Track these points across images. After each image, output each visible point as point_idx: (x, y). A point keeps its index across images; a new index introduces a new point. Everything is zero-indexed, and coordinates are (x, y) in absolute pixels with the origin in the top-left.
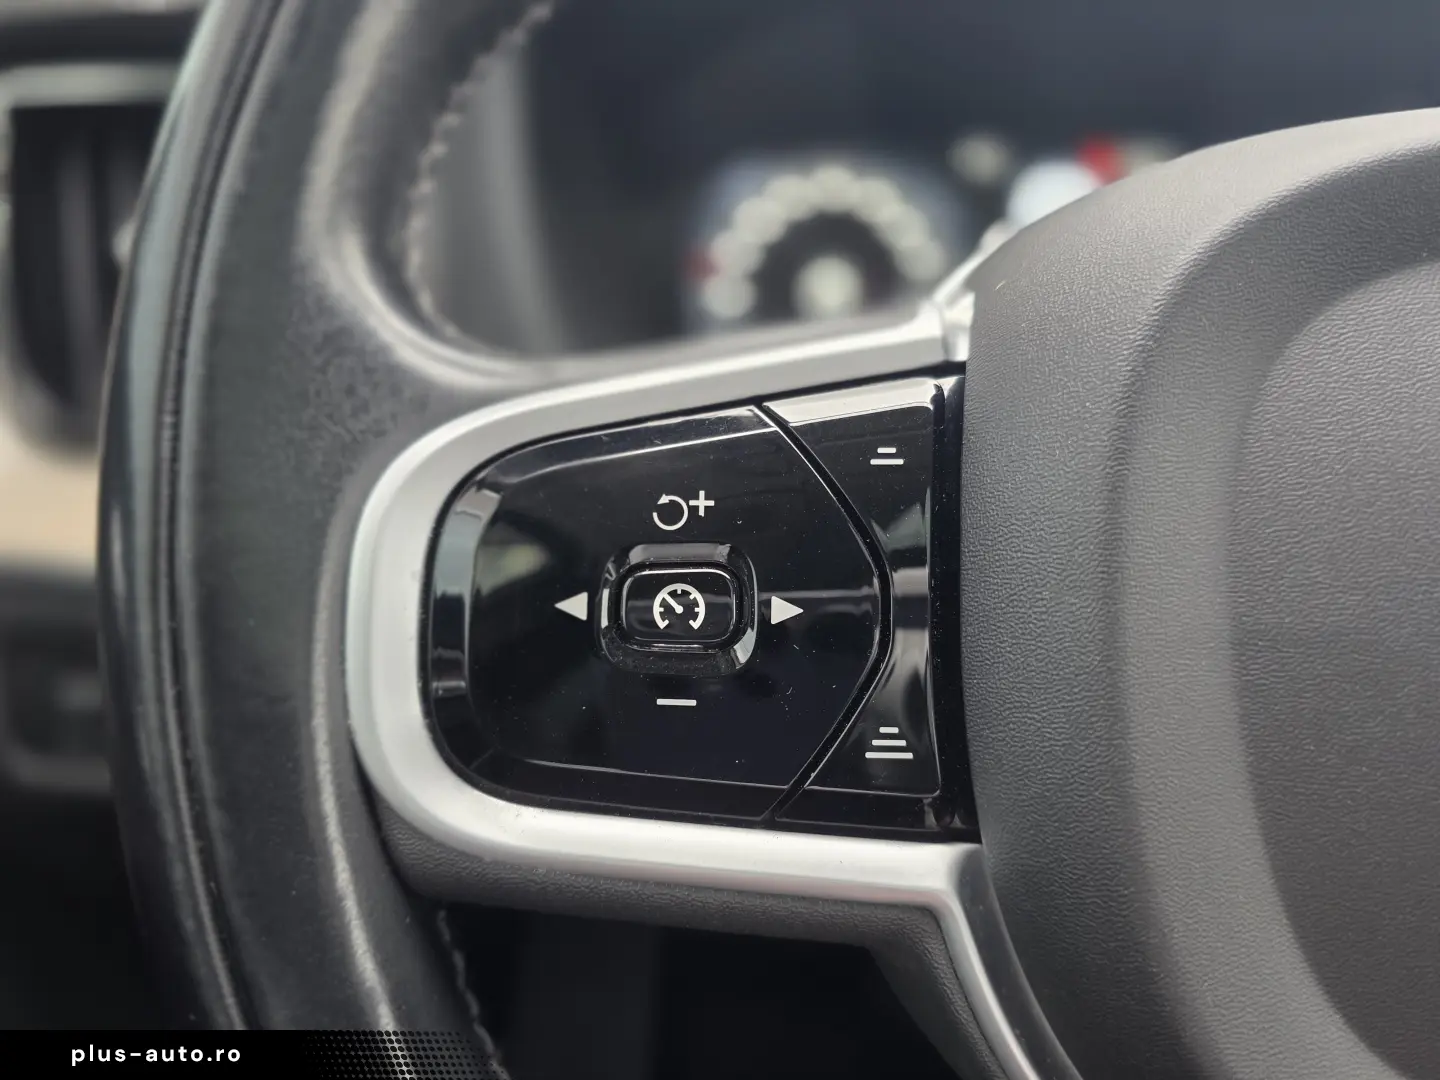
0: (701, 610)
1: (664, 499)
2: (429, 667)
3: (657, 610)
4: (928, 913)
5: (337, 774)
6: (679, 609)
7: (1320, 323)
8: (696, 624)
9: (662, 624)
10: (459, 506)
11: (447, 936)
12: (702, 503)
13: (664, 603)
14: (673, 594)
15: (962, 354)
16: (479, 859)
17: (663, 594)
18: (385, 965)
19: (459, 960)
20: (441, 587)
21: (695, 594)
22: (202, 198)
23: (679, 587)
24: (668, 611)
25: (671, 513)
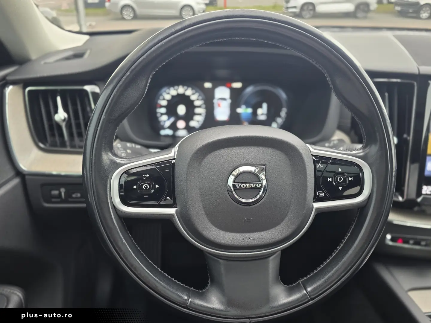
0: (148, 187)
1: (144, 175)
2: (120, 192)
3: (144, 187)
4: (172, 215)
5: (111, 204)
6: (146, 187)
7: (209, 156)
8: (148, 188)
9: (144, 188)
10: (122, 176)
11: (123, 221)
12: (148, 175)
13: (144, 186)
14: (145, 185)
15: (175, 157)
16: (127, 213)
17: (144, 185)
18: (118, 224)
19: (125, 224)
20: (121, 183)
21: (148, 185)
22: (93, 144)
23: (146, 185)
24: (145, 187)
25: (145, 177)
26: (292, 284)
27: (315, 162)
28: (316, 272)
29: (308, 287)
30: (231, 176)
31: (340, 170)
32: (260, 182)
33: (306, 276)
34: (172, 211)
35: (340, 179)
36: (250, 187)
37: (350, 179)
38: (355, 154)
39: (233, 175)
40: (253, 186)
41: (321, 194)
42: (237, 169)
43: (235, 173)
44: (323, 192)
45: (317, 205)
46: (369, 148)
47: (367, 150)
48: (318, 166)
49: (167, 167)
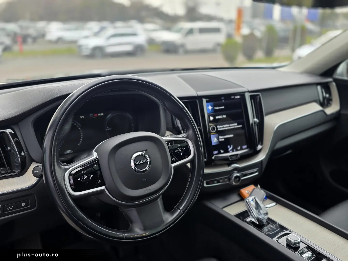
0: (87, 177)
3: (84, 178)
12: (85, 171)
15: (98, 157)
17: (84, 177)
24: (85, 178)
25: (83, 172)
26: (171, 211)
27: (168, 144)
28: (182, 198)
29: (180, 208)
30: (131, 161)
31: (179, 146)
32: (146, 159)
33: (177, 204)
34: (103, 188)
35: (180, 150)
36: (143, 162)
37: (184, 148)
38: (183, 136)
39: (132, 160)
40: (144, 162)
41: (174, 159)
42: (133, 157)
43: (133, 158)
44: (175, 158)
45: (173, 165)
46: (188, 132)
47: (188, 133)
48: (169, 146)
49: (95, 164)
